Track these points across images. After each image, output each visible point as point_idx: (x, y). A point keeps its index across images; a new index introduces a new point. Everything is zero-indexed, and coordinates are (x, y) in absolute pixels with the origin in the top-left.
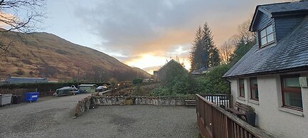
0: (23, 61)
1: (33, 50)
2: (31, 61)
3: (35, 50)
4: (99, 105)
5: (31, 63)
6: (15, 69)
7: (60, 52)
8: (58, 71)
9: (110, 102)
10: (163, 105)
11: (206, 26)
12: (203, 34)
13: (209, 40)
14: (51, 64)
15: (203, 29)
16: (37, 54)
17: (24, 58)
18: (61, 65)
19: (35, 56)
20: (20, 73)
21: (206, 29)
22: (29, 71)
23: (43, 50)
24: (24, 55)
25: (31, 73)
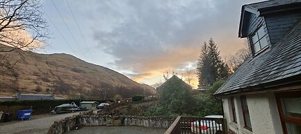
0: (42, 79)
1: (52, 69)
2: (50, 79)
3: (53, 69)
4: (84, 126)
5: (48, 81)
6: (35, 86)
7: (75, 70)
8: (72, 88)
9: (97, 122)
10: (154, 127)
11: (211, 41)
12: (209, 50)
13: (216, 55)
14: (66, 81)
15: (208, 45)
16: (54, 73)
17: (43, 76)
18: (75, 83)
19: (53, 75)
20: (38, 90)
21: (212, 45)
22: (46, 88)
23: (60, 69)
24: (44, 74)
25: (48, 90)
